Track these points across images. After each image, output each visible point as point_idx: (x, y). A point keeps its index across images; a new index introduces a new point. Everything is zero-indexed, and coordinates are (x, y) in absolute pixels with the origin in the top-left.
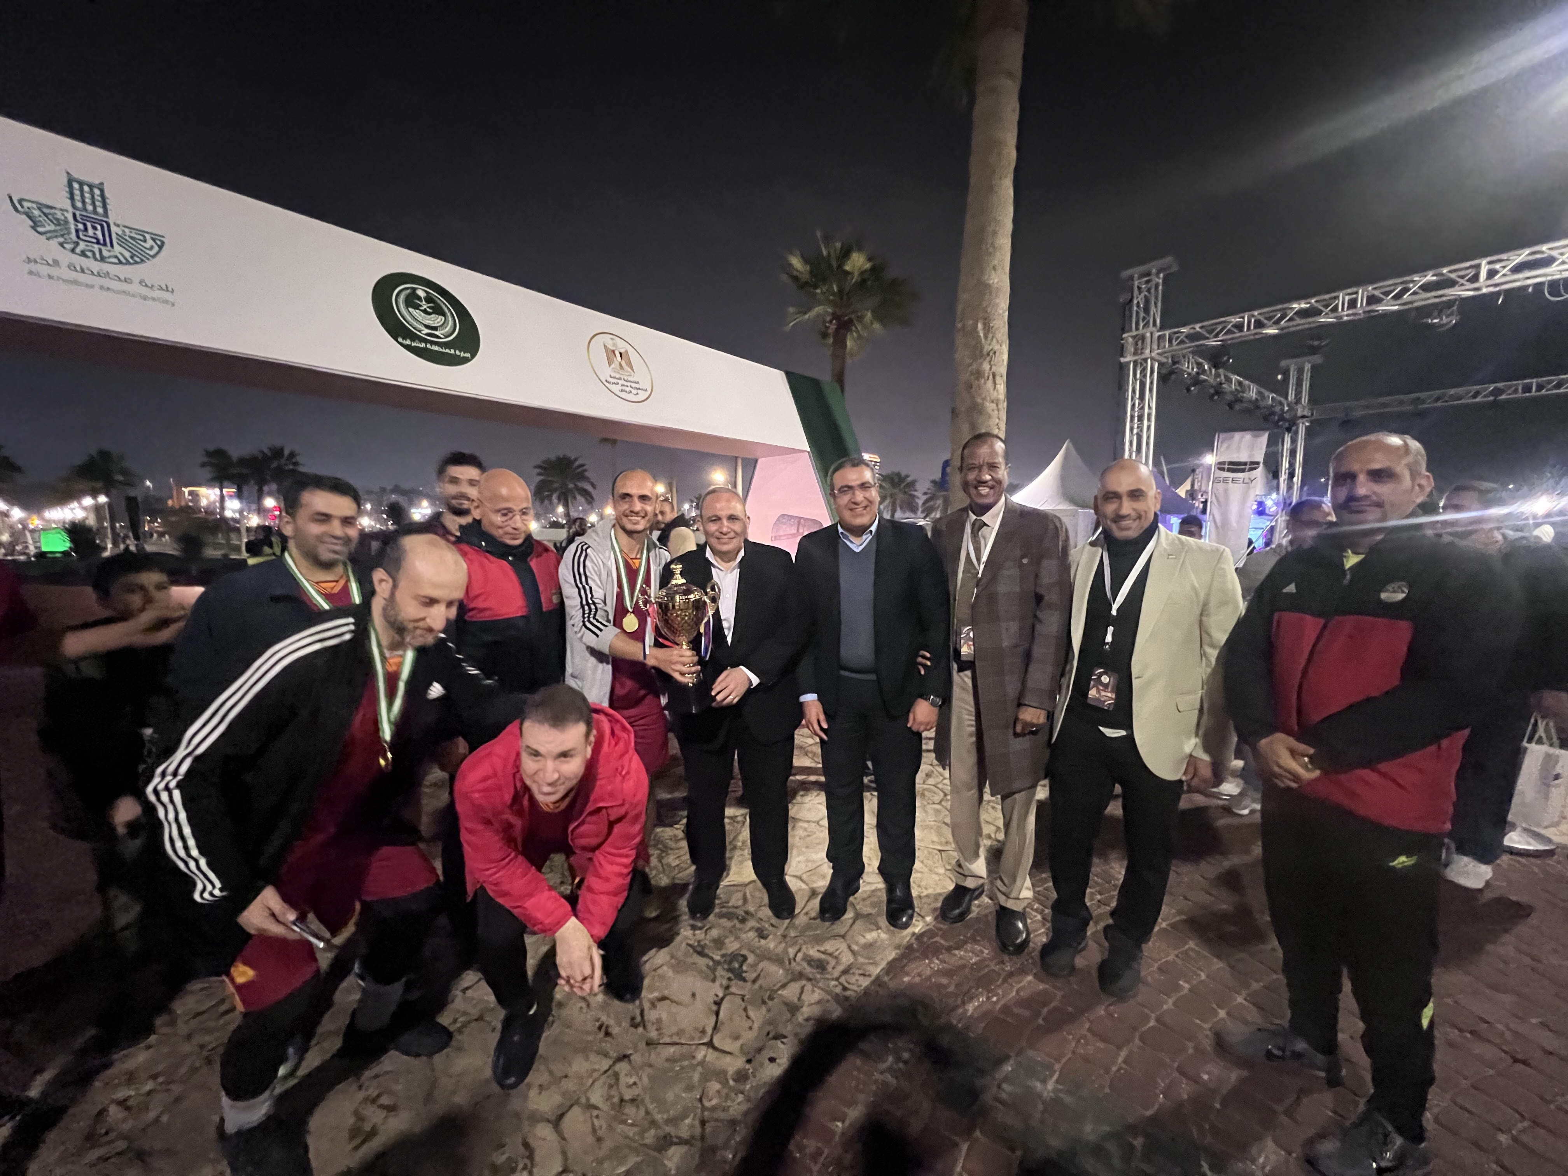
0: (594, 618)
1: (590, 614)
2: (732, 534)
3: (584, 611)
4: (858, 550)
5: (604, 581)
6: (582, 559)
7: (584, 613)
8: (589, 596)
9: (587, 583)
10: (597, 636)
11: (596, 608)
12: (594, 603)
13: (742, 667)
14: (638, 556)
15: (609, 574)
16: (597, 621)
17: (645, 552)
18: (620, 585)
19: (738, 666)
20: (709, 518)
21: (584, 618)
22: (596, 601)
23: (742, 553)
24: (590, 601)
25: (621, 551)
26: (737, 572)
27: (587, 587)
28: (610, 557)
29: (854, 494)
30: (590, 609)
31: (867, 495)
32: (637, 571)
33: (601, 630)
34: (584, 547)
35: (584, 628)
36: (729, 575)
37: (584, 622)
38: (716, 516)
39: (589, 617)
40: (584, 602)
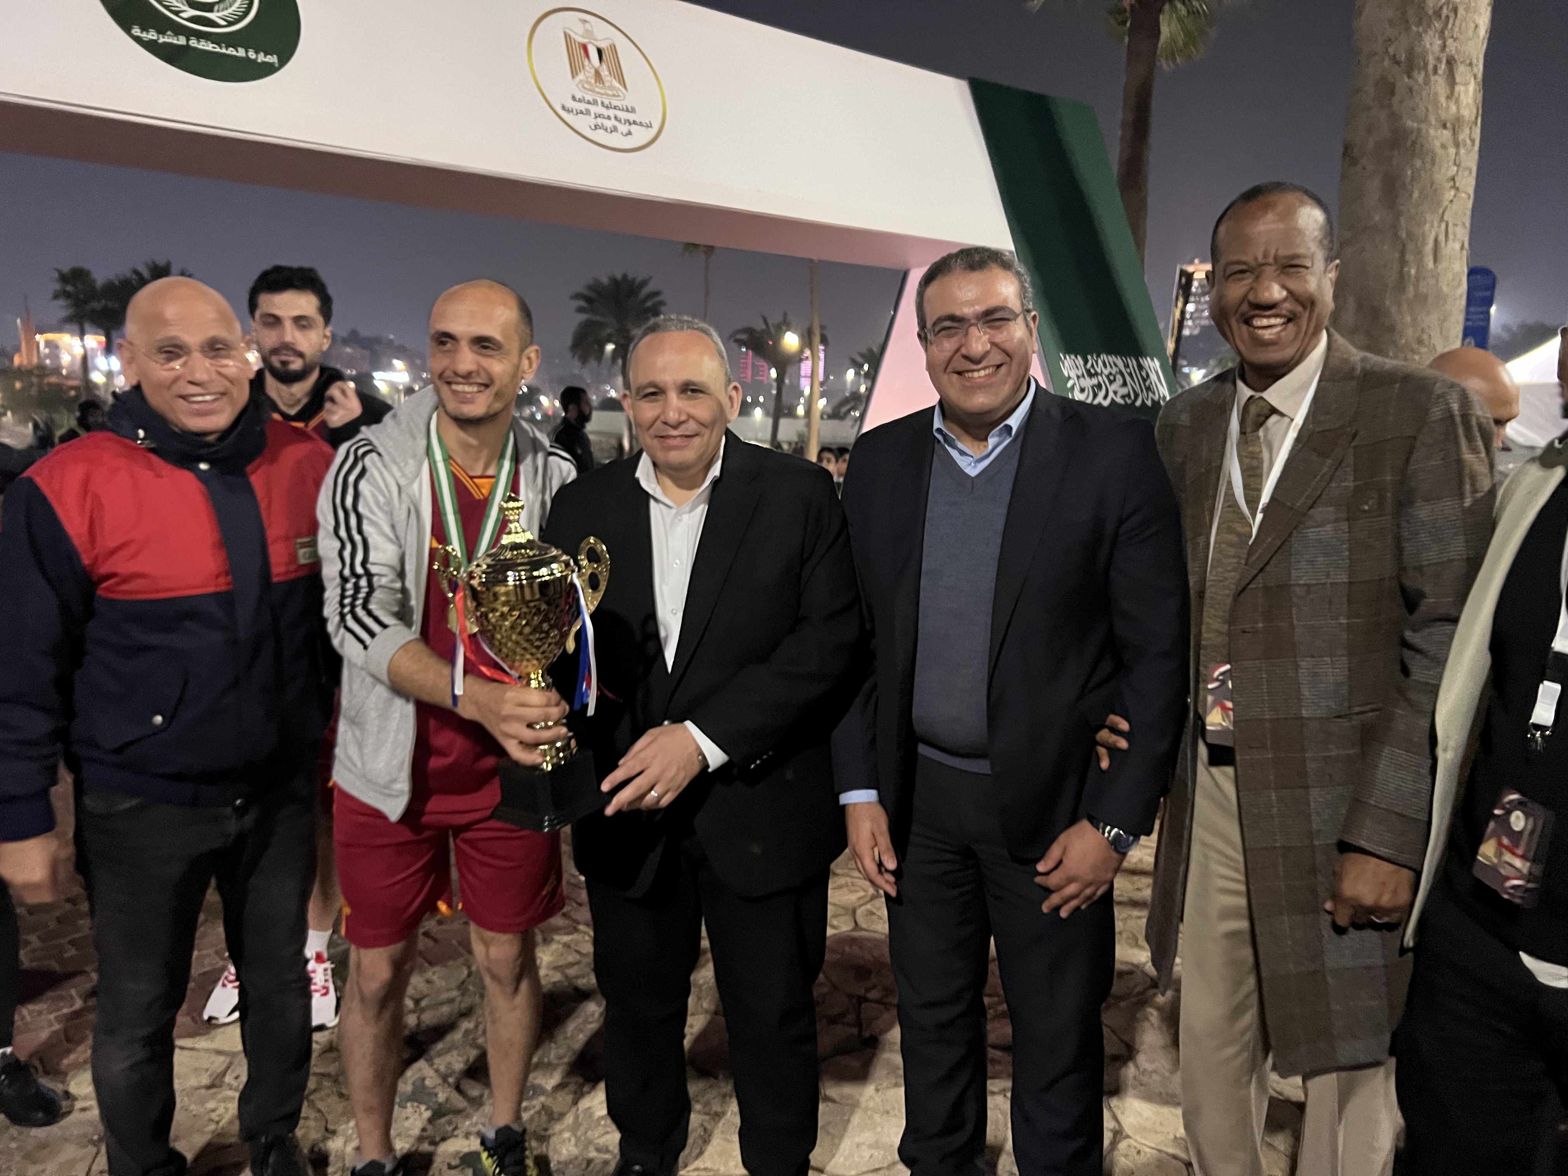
0: (365, 607)
1: (354, 597)
2: (692, 426)
3: (343, 590)
4: (973, 471)
5: (401, 528)
6: (352, 479)
7: (343, 597)
8: (359, 557)
9: (360, 531)
10: (366, 647)
11: (370, 584)
12: (369, 575)
13: (688, 724)
14: (491, 472)
15: (414, 510)
16: (370, 613)
17: (507, 465)
18: (439, 532)
19: (682, 721)
20: (639, 389)
21: (342, 606)
22: (373, 569)
23: (716, 471)
24: (359, 570)
25: (448, 458)
26: (702, 510)
27: (357, 538)
28: (418, 473)
29: (966, 334)
30: (357, 588)
31: (1000, 338)
32: (484, 505)
33: (372, 634)
34: (361, 452)
35: (342, 630)
36: (685, 517)
37: (342, 616)
38: (656, 386)
39: (353, 606)
40: (347, 572)
